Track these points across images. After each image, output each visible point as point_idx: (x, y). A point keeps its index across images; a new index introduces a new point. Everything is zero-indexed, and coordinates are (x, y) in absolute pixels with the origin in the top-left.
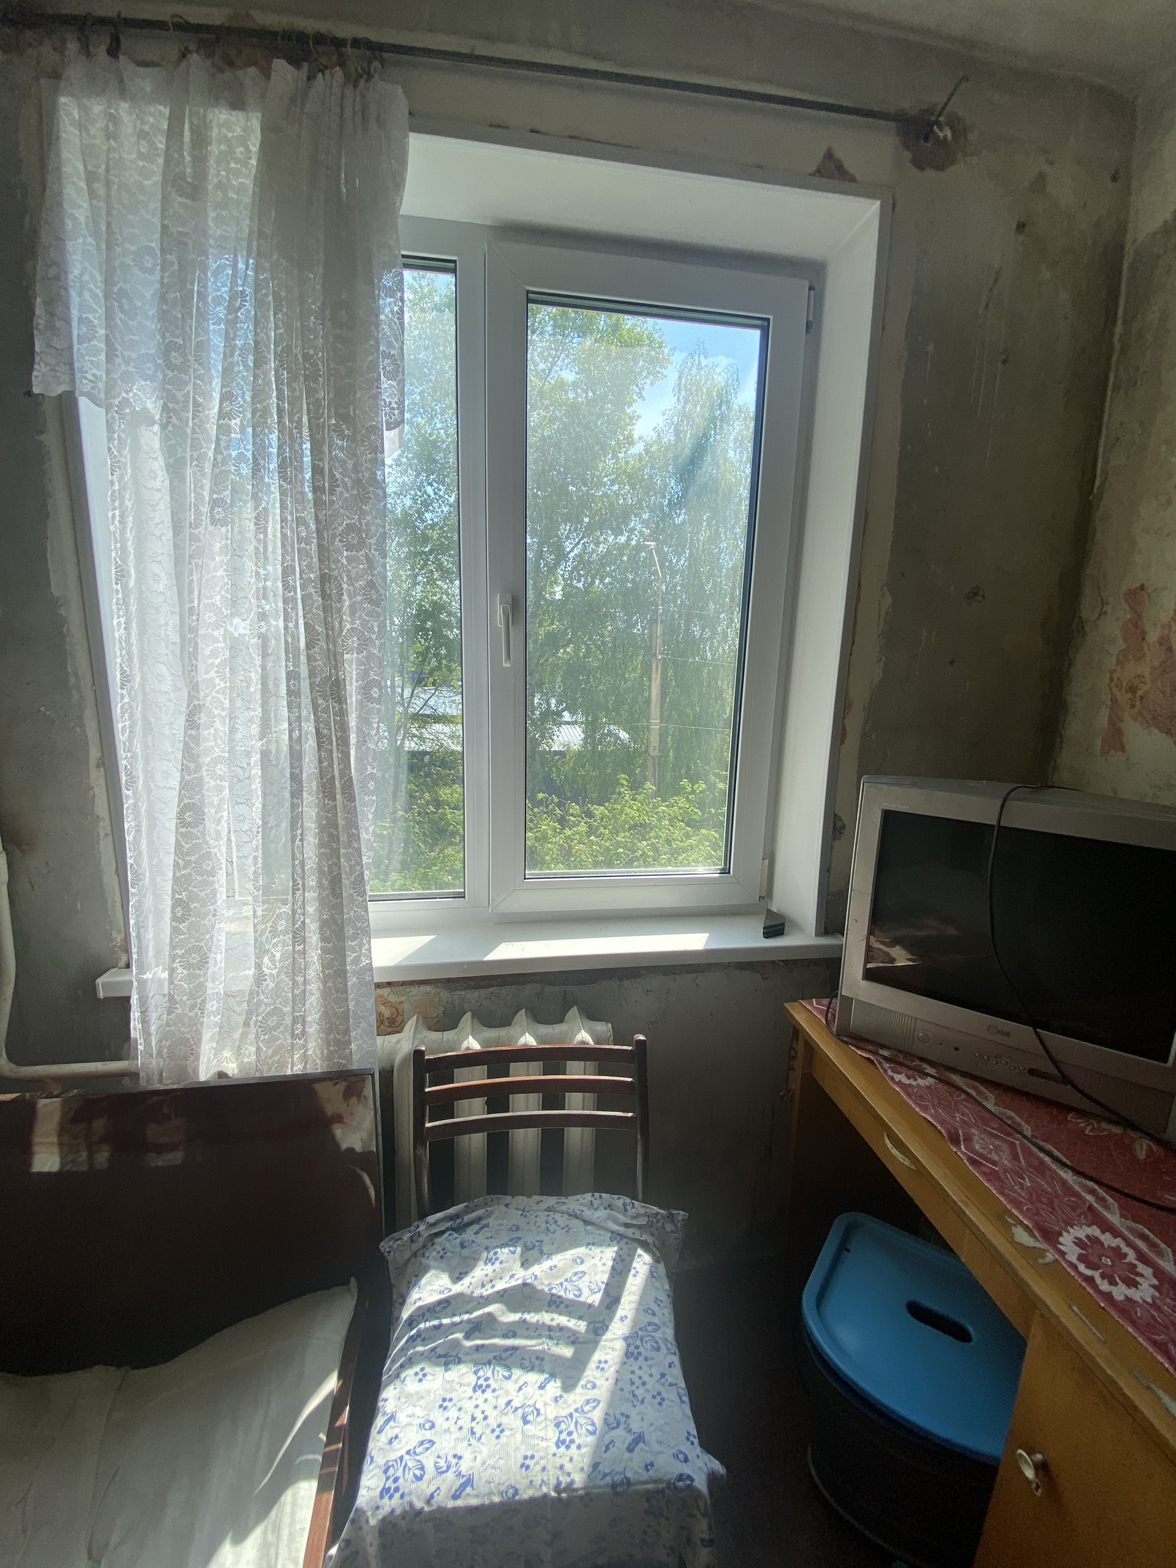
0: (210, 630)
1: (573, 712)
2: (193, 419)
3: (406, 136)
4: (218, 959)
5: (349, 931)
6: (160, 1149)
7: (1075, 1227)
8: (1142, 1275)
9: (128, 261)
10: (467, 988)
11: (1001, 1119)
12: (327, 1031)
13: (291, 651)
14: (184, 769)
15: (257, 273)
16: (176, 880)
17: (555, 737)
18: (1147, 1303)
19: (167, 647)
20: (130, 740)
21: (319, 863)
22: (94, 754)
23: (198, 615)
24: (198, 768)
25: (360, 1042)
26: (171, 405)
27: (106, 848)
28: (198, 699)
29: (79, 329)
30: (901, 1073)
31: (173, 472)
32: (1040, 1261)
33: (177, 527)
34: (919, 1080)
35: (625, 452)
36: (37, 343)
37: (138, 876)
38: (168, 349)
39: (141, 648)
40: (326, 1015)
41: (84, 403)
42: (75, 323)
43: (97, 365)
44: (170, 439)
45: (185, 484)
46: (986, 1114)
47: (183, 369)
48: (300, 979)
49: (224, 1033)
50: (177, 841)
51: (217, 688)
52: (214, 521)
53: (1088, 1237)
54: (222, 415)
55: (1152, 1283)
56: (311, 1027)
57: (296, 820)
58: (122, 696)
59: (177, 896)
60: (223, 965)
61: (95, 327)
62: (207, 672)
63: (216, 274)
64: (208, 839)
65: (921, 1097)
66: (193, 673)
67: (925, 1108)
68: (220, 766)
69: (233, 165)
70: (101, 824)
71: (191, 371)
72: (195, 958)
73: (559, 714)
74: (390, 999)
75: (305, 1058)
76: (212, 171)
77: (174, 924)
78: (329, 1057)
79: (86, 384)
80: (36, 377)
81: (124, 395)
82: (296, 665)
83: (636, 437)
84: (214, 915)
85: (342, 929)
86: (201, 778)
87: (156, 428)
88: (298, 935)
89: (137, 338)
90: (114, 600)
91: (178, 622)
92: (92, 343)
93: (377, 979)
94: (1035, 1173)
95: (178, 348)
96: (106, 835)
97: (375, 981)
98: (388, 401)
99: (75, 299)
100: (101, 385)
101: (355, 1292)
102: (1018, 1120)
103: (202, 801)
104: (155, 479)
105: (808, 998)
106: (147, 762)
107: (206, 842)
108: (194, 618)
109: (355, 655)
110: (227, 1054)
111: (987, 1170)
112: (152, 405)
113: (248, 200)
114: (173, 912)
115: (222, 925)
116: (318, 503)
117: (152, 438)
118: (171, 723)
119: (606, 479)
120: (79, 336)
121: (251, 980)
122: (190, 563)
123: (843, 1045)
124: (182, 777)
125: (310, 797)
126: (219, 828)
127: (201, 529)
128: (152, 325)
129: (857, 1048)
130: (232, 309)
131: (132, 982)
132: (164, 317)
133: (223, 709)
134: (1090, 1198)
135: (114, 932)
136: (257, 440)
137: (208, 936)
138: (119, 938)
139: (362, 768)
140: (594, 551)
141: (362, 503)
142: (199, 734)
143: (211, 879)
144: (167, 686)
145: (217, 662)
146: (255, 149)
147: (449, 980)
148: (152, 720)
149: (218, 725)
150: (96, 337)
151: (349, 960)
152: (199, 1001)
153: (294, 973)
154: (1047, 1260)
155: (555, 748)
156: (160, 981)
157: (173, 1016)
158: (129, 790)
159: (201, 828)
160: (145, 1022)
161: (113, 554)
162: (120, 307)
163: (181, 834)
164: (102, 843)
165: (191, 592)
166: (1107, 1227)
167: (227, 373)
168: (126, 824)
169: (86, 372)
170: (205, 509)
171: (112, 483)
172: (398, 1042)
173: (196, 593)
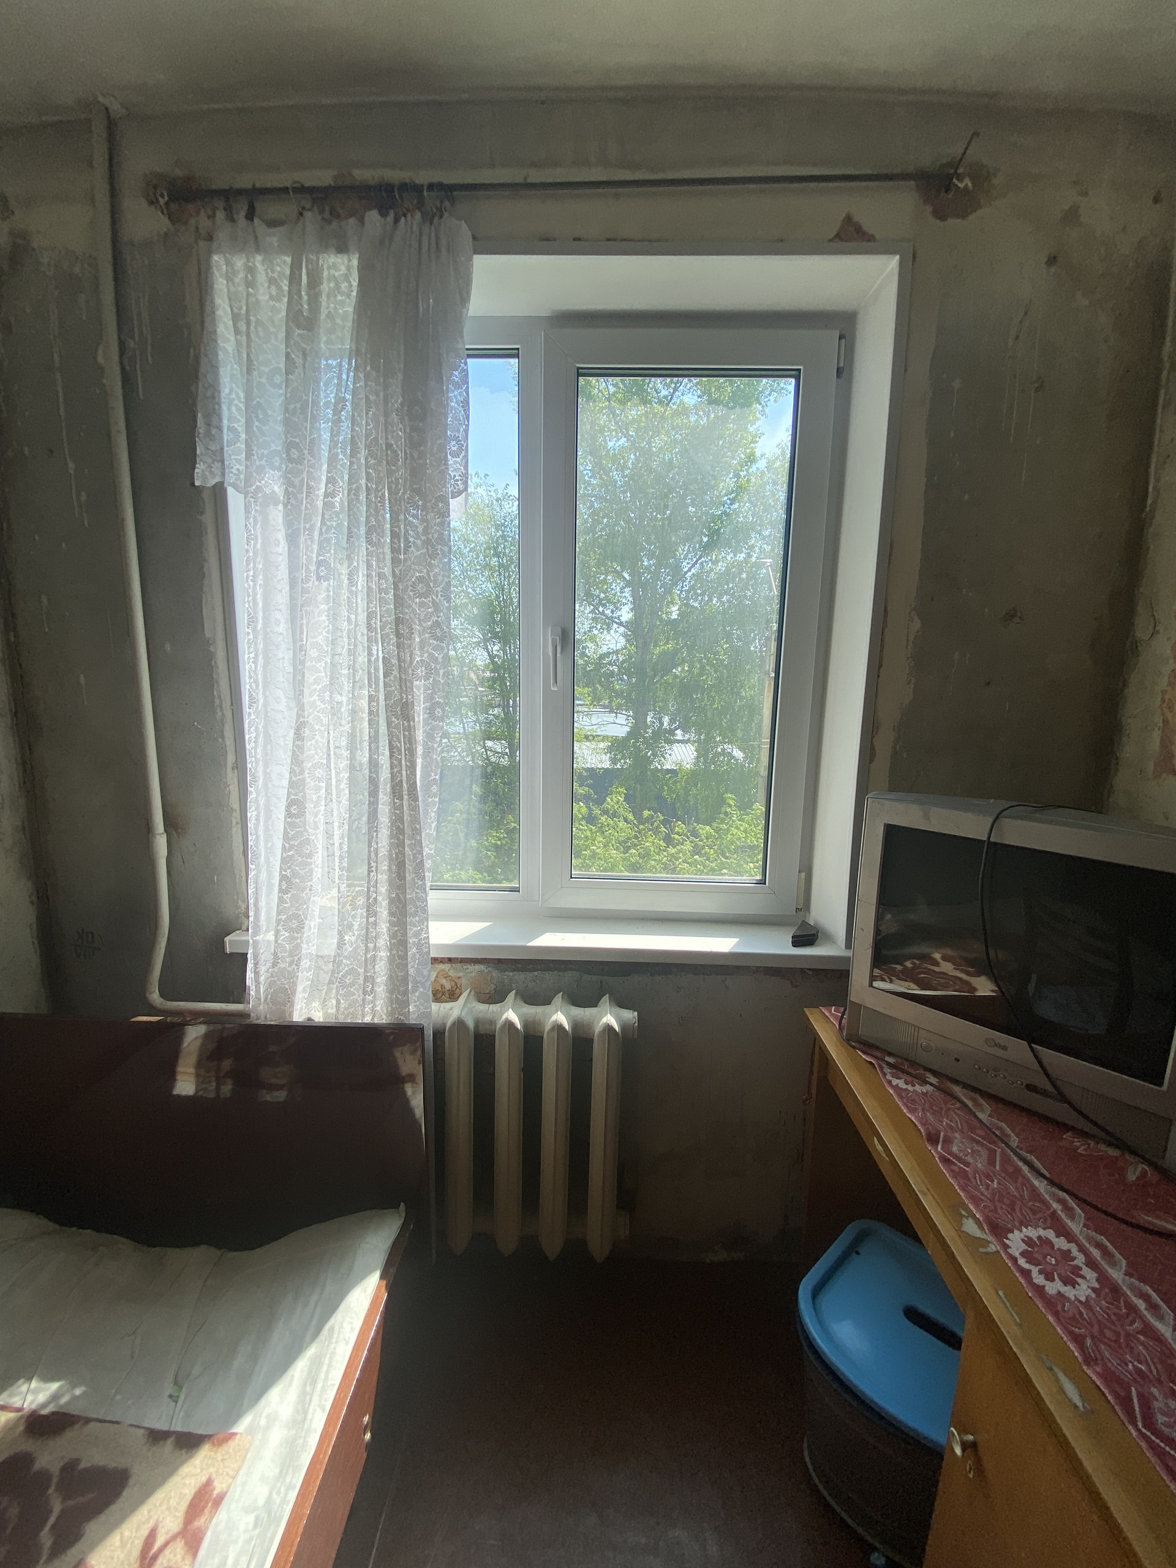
0: (314, 663)
1: (685, 730)
2: (306, 498)
3: (471, 259)
4: (312, 926)
5: (411, 909)
6: (272, 1087)
7: (1029, 1228)
8: (1083, 1277)
9: (263, 380)
10: (514, 970)
11: (990, 1130)
12: (391, 992)
13: (372, 680)
14: (292, 772)
15: (354, 383)
16: (284, 860)
17: (667, 756)
18: (1080, 1301)
19: (284, 677)
20: (255, 748)
21: (390, 851)
22: (231, 758)
23: (306, 651)
24: (302, 772)
25: (418, 1003)
26: (290, 490)
27: (236, 832)
28: (304, 717)
29: (228, 435)
30: (900, 1079)
31: (290, 541)
32: (982, 1250)
33: (293, 584)
34: (917, 1086)
35: (747, 470)
36: (198, 448)
37: (257, 856)
38: (289, 446)
39: (265, 677)
40: (391, 978)
41: (231, 492)
42: (225, 431)
43: (238, 461)
44: (289, 515)
45: (299, 549)
46: (976, 1123)
47: (300, 461)
48: (371, 945)
49: (315, 987)
50: (285, 828)
51: (318, 708)
52: (319, 578)
53: (1039, 1238)
54: (326, 495)
55: (1093, 1285)
56: (379, 987)
57: (373, 815)
58: (250, 714)
59: (284, 873)
60: (316, 931)
61: (239, 433)
62: (311, 695)
63: (326, 384)
64: (308, 828)
65: (914, 1100)
66: (301, 697)
67: (913, 1111)
68: (318, 770)
69: (339, 298)
70: (234, 814)
71: (306, 462)
72: (294, 924)
73: (672, 732)
74: (450, 974)
75: (374, 1013)
76: (324, 304)
77: (280, 894)
78: (391, 1013)
79: (232, 477)
80: (198, 473)
81: (258, 484)
82: (377, 691)
83: (758, 454)
84: (310, 890)
85: (405, 906)
86: (304, 779)
87: (281, 507)
88: (371, 910)
89: (269, 439)
90: (246, 640)
91: (292, 656)
92: (236, 445)
93: (433, 954)
94: (1007, 1178)
95: (296, 446)
96: (237, 823)
97: (432, 956)
98: (452, 474)
99: (225, 413)
100: (242, 477)
101: (403, 1214)
102: (1009, 1131)
103: (304, 797)
104: (278, 546)
105: (828, 1005)
106: (266, 765)
107: (307, 831)
108: (303, 653)
109: (423, 681)
110: (316, 1004)
111: (956, 1168)
112: (278, 489)
113: (349, 324)
114: (280, 885)
115: (316, 898)
116: (395, 561)
117: (277, 514)
118: (284, 736)
119: (725, 498)
120: (227, 440)
121: (335, 946)
122: (301, 611)
123: (852, 1049)
124: (291, 778)
125: (384, 798)
126: (317, 820)
127: (310, 584)
128: (280, 428)
129: (864, 1053)
130: (337, 412)
131: (249, 941)
132: (287, 422)
133: (322, 725)
134: (1055, 1206)
135: (240, 901)
136: (351, 512)
137: (305, 906)
138: (243, 906)
139: (426, 774)
140: (712, 570)
141: (431, 559)
142: (304, 745)
143: (309, 860)
144: (282, 707)
145: (318, 688)
146: (355, 284)
147: (500, 961)
148: (271, 733)
149: (318, 738)
150: (239, 441)
151: (410, 933)
152: (296, 958)
153: (367, 940)
154: (989, 1249)
155: (667, 766)
156: (269, 942)
157: (276, 970)
158: (252, 787)
159: (302, 819)
160: (256, 973)
161: (247, 605)
162: (257, 417)
163: (288, 823)
164: (234, 830)
165: (302, 633)
166: (1063, 1232)
167: (332, 461)
168: (248, 814)
169: (232, 468)
170: (313, 568)
171: (247, 551)
172: (451, 1009)
173: (305, 633)
